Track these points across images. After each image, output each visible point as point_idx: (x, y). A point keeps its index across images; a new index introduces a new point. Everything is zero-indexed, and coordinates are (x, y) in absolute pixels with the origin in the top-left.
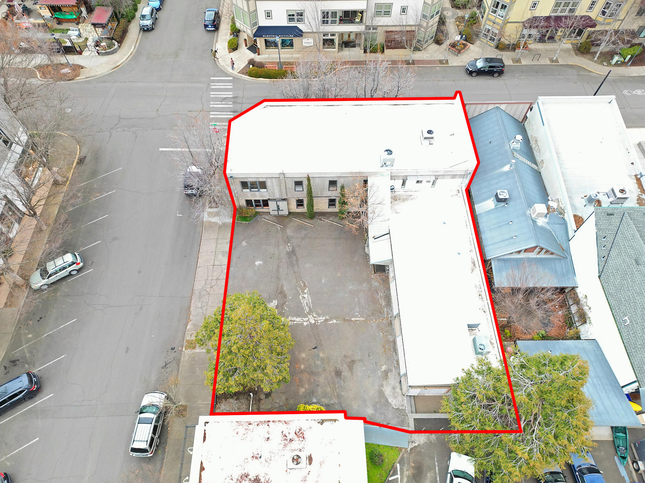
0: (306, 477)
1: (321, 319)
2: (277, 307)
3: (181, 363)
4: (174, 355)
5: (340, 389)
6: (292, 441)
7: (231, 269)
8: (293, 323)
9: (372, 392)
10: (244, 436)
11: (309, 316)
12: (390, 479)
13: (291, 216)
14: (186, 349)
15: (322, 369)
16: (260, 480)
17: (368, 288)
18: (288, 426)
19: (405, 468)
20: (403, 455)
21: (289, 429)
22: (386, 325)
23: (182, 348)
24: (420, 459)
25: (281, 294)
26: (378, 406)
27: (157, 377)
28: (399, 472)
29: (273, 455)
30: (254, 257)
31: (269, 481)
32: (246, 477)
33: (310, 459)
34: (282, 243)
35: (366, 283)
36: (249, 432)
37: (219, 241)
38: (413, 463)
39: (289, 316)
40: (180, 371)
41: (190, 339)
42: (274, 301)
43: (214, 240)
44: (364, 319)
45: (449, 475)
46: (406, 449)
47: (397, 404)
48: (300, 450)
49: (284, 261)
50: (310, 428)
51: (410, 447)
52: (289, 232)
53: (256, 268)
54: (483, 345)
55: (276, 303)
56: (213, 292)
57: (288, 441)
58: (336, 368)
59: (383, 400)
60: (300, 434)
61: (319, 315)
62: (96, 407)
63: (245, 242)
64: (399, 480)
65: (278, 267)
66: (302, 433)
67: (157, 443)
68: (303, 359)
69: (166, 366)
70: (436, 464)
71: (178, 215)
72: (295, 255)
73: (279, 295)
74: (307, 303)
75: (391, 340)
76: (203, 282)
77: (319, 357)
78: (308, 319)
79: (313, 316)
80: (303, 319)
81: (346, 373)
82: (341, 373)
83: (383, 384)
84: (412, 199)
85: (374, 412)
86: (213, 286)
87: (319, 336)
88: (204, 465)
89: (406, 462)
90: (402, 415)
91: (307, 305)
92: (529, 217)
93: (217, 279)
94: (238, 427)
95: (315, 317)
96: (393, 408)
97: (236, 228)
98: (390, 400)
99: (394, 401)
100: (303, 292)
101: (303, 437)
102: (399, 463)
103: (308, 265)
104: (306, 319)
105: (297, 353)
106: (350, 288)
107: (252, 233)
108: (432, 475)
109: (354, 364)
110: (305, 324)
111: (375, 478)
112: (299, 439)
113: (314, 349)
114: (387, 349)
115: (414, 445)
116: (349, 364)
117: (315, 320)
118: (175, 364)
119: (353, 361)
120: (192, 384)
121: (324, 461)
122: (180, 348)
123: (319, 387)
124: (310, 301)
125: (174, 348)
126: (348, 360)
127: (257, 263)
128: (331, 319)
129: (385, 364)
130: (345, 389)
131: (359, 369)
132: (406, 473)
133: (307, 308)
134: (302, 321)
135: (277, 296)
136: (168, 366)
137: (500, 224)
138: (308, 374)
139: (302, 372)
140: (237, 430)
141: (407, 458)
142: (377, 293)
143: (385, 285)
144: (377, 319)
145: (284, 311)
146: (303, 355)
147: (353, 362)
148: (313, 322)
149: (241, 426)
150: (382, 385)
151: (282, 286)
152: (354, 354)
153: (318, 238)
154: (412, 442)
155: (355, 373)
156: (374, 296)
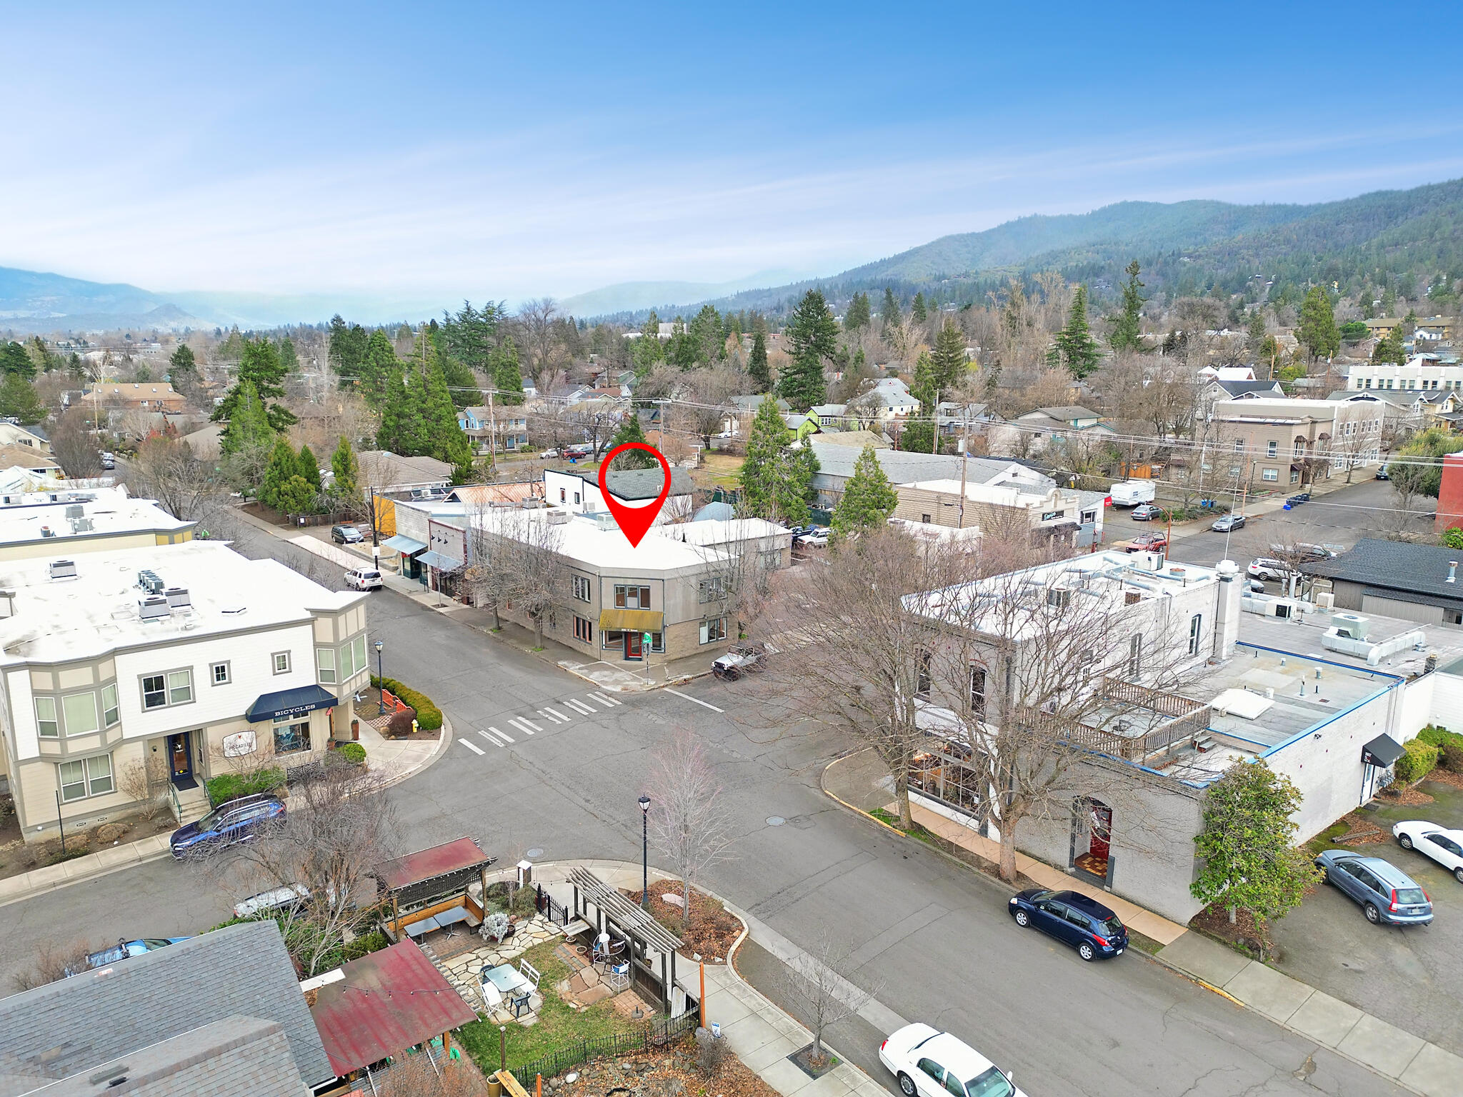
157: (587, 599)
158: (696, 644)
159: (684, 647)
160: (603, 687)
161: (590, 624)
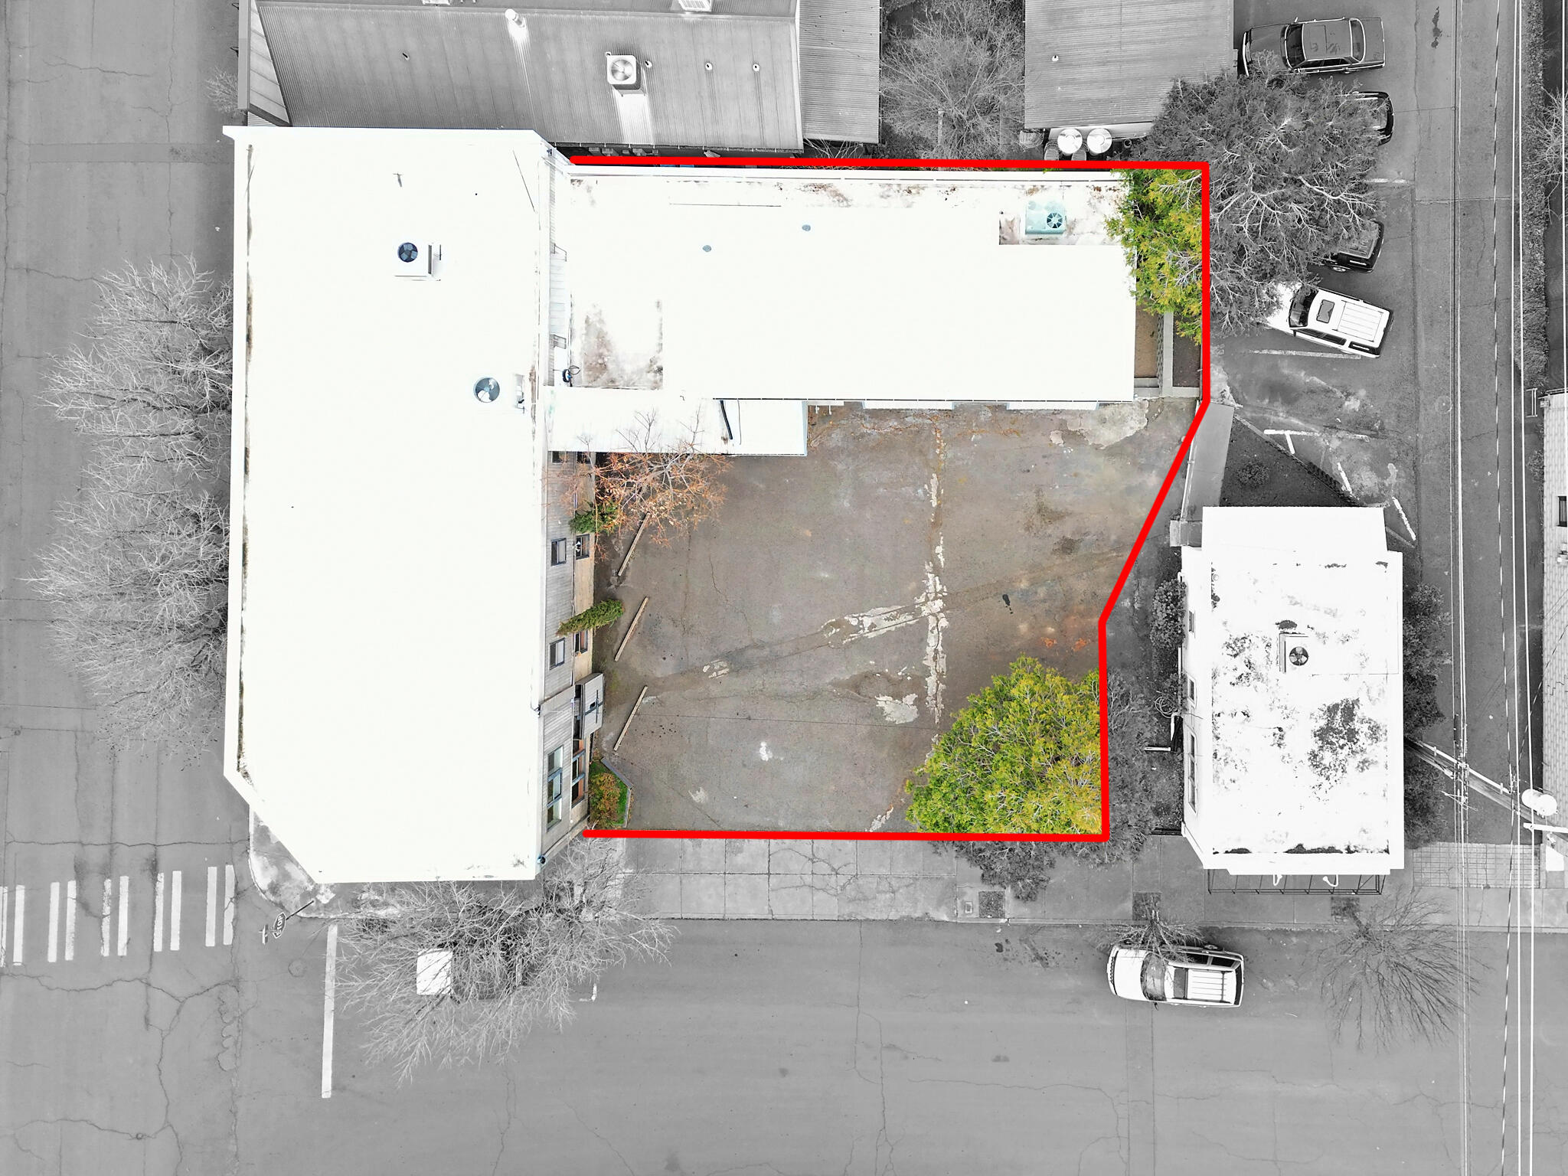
0: (1318, 634)
1: (933, 583)
2: (898, 696)
3: (1038, 922)
4: (1014, 942)
5: (1102, 544)
6: (1249, 663)
7: (783, 825)
8: (941, 655)
9: (1111, 470)
10: (1240, 767)
11: (924, 614)
12: (1293, 452)
13: (608, 665)
14: (1002, 916)
15: (1058, 585)
16: (1322, 729)
17: (850, 460)
18: (1222, 671)
19: (1272, 417)
20: (1248, 420)
21: (1226, 671)
22: (952, 423)
23: (997, 925)
24: (1256, 384)
25: (860, 688)
26: (1143, 461)
27: (1067, 975)
28: (1281, 432)
29: (1277, 704)
30: (744, 766)
31: (1325, 710)
32: (1315, 756)
33: (1286, 625)
34: (701, 689)
35: (832, 463)
36: (1232, 755)
37: (690, 866)
38: (1263, 399)
39: (921, 664)
40: (1057, 922)
41: (977, 910)
42: (881, 704)
43: (684, 881)
44: (934, 475)
45: (1298, 334)
46: (1236, 412)
47: (1139, 418)
48: (1267, 646)
49: (759, 682)
50: (1225, 623)
51: (1232, 403)
52: (664, 669)
53: (782, 759)
54: (1050, 216)
55: (886, 698)
56: (852, 867)
57: (1250, 671)
58: (1054, 551)
59: (1129, 449)
60: (1236, 646)
61: (922, 589)
62: (1132, 1101)
63: (694, 793)
64: (1295, 433)
65: (778, 696)
66: (1234, 642)
67: (1215, 950)
68: (1032, 628)
69: (1041, 959)
70: (1265, 352)
71: (593, 998)
72: (741, 651)
73: (863, 691)
74: (888, 619)
75: (990, 415)
76: (821, 895)
77: (1028, 591)
78: (930, 617)
79: (924, 604)
80: (930, 628)
81: (1067, 529)
82: (1066, 540)
83: (1094, 444)
84: (601, 321)
85: (1154, 472)
86: (833, 869)
87: (978, 589)
88: (1293, 846)
89: (1261, 415)
90: (1162, 410)
91: (895, 618)
92: (704, 18)
93: (811, 860)
94: (1221, 781)
95: (927, 599)
96: (1146, 427)
97: (647, 824)
98: (1130, 433)
99: (1132, 423)
100: (856, 629)
101: (1243, 641)
102: (1263, 431)
103: (777, 616)
104: (932, 620)
105: (1017, 644)
106: (846, 504)
107: (664, 776)
108: (1286, 363)
109: (1046, 508)
110: (944, 623)
111: (1289, 483)
112: (1246, 649)
113: (1008, 603)
114: (1014, 427)
115: (1228, 394)
116: (1047, 521)
117: (936, 598)
118: (1038, 937)
119: (1039, 511)
120: (1087, 888)
121: (1289, 597)
122: (999, 931)
123: (1099, 592)
124: (881, 610)
125: (996, 945)
126: (1037, 521)
127: (764, 754)
128: (933, 558)
129: (1047, 434)
130: (1104, 532)
131: (1058, 497)
132: (1282, 417)
133: (902, 619)
134: (936, 631)
135: (865, 696)
136: (1042, 953)
137: (705, 94)
138: (1067, 616)
139: (1062, 632)
140: (1227, 781)
141: (1255, 412)
142: (862, 436)
143: (841, 414)
144: (936, 444)
145: (909, 678)
146: (1023, 628)
147: (1041, 510)
148: (939, 603)
149: (1220, 775)
150: (1097, 447)
151: (836, 684)
152: (1023, 508)
153: (687, 587)
154: (1223, 397)
155: (1068, 506)
156: (871, 444)
160: (252, 854)
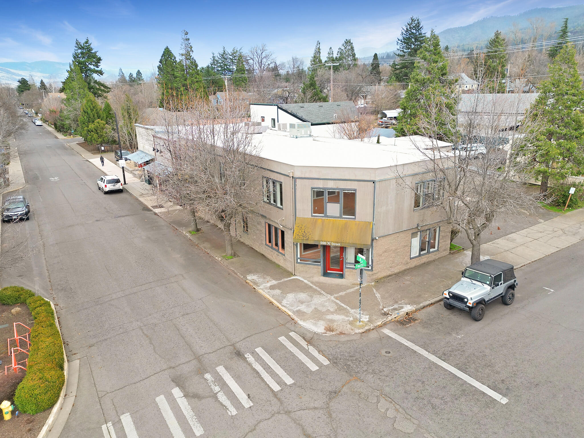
157: (279, 205)
158: (407, 259)
159: (393, 262)
160: (301, 322)
161: (283, 233)
